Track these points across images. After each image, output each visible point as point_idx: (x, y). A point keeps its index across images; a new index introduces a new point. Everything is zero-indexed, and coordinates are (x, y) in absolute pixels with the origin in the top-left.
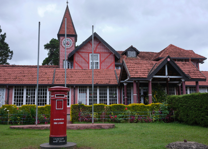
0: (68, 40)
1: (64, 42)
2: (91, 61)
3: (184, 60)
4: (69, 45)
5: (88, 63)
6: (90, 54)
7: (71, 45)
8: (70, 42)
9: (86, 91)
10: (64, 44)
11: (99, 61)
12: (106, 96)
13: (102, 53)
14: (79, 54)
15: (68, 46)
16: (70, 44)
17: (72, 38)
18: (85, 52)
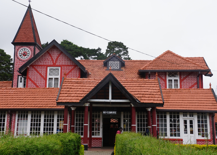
0: (26, 50)
1: (21, 52)
2: (48, 77)
3: (178, 73)
4: (27, 56)
5: (46, 79)
6: (48, 68)
7: (28, 56)
8: (28, 52)
9: (27, 117)
10: (21, 55)
11: (59, 77)
12: (53, 124)
13: (63, 65)
14: (34, 68)
15: (25, 57)
16: (28, 54)
17: (31, 47)
18: (42, 65)
